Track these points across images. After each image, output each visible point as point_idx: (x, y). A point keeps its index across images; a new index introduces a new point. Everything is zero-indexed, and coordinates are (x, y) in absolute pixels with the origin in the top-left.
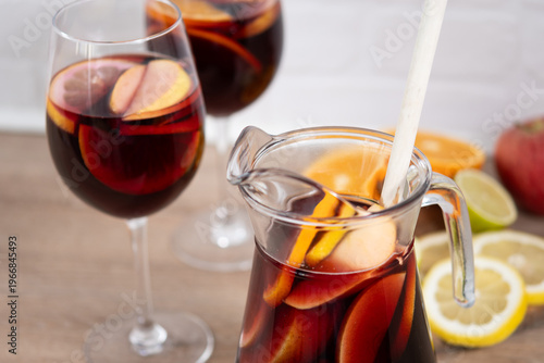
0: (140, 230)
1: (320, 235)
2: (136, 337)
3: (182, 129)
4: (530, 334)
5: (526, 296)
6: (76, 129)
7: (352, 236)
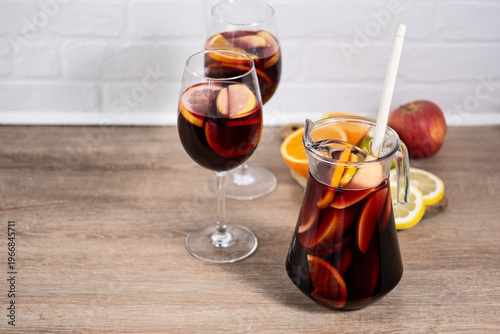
0: (224, 178)
1: (345, 170)
2: (215, 238)
3: (255, 122)
4: (426, 221)
5: (424, 201)
6: (204, 124)
7: (360, 171)
